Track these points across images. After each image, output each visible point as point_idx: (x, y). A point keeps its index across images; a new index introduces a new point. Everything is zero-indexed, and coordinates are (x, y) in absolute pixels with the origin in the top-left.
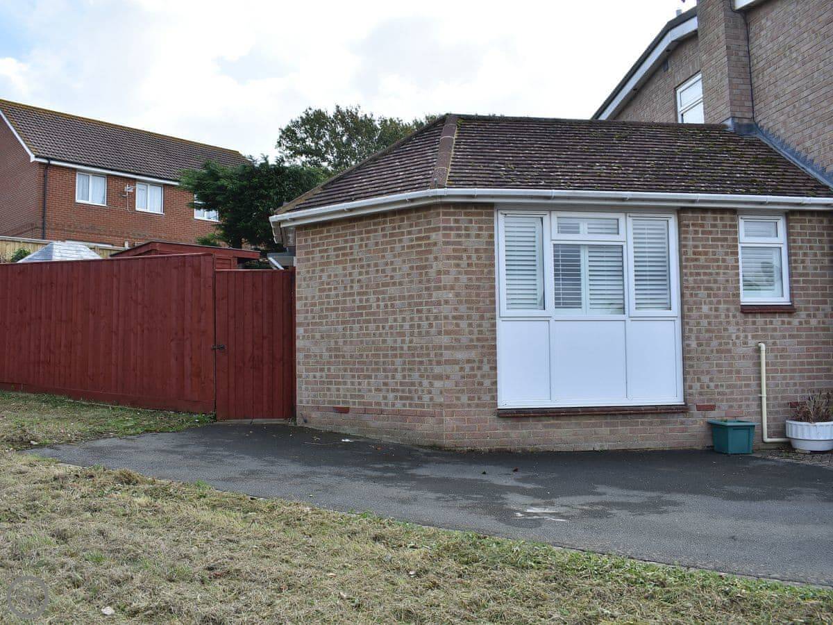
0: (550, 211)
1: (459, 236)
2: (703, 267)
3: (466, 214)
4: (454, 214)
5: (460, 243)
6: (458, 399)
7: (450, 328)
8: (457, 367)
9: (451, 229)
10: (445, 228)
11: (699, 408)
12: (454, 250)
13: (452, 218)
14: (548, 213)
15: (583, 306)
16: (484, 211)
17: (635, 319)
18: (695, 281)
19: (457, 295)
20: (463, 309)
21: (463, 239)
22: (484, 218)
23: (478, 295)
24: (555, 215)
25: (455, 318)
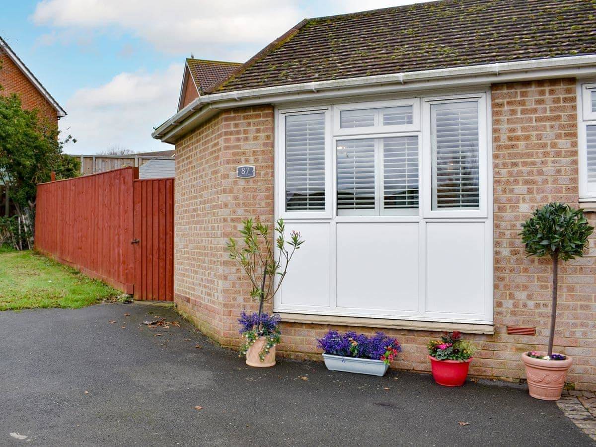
0: (332, 105)
1: (238, 140)
3: (245, 118)
4: (234, 119)
5: (238, 147)
8: (234, 269)
9: (231, 133)
10: (226, 133)
11: (511, 331)
13: (232, 123)
14: (330, 107)
15: (377, 205)
16: (261, 113)
19: (236, 198)
20: (240, 212)
21: (241, 143)
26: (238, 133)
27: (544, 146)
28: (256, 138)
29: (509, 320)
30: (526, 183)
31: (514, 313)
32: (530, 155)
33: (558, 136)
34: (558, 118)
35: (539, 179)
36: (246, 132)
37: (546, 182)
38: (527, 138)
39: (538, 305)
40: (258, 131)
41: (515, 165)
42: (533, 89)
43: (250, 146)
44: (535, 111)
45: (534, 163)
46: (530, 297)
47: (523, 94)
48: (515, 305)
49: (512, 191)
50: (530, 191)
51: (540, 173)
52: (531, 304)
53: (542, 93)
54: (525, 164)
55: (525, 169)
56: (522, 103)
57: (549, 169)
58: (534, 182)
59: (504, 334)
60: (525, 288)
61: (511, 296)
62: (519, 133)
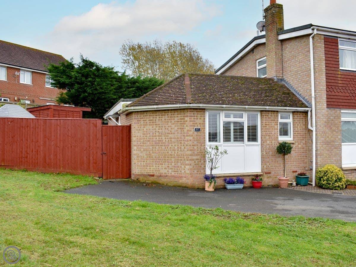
0: (222, 111)
1: (194, 119)
2: (268, 129)
3: (196, 112)
4: (193, 111)
5: (194, 121)
6: (194, 171)
7: (191, 149)
8: (194, 162)
9: (192, 116)
10: (190, 116)
11: (266, 173)
12: (193, 123)
13: (192, 113)
14: (221, 111)
15: (231, 141)
16: (202, 111)
17: (247, 145)
18: (265, 134)
19: (194, 138)
20: (195, 142)
21: (196, 120)
22: (202, 113)
23: (200, 138)
24: (224, 112)
25: (193, 145)
26: (194, 116)
27: (272, 127)
28: (200, 119)
29: (265, 171)
30: (269, 136)
31: (266, 169)
32: (269, 129)
33: (275, 125)
34: (275, 120)
35: (271, 135)
36: (197, 116)
37: (272, 136)
38: (269, 125)
39: (271, 166)
40: (201, 116)
41: (266, 131)
42: (270, 112)
43: (198, 121)
44: (270, 118)
45: (270, 131)
46: (270, 164)
47: (268, 114)
48: (267, 167)
49: (266, 138)
50: (269, 138)
51: (271, 134)
52: (270, 166)
53: (272, 114)
54: (268, 131)
55: (268, 132)
56: (268, 116)
57: (273, 133)
58: (270, 136)
59: (265, 174)
60: (269, 162)
61: (266, 164)
62: (267, 123)
